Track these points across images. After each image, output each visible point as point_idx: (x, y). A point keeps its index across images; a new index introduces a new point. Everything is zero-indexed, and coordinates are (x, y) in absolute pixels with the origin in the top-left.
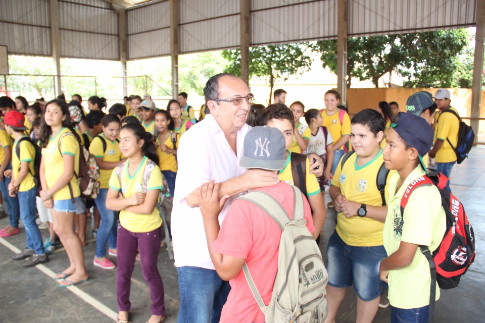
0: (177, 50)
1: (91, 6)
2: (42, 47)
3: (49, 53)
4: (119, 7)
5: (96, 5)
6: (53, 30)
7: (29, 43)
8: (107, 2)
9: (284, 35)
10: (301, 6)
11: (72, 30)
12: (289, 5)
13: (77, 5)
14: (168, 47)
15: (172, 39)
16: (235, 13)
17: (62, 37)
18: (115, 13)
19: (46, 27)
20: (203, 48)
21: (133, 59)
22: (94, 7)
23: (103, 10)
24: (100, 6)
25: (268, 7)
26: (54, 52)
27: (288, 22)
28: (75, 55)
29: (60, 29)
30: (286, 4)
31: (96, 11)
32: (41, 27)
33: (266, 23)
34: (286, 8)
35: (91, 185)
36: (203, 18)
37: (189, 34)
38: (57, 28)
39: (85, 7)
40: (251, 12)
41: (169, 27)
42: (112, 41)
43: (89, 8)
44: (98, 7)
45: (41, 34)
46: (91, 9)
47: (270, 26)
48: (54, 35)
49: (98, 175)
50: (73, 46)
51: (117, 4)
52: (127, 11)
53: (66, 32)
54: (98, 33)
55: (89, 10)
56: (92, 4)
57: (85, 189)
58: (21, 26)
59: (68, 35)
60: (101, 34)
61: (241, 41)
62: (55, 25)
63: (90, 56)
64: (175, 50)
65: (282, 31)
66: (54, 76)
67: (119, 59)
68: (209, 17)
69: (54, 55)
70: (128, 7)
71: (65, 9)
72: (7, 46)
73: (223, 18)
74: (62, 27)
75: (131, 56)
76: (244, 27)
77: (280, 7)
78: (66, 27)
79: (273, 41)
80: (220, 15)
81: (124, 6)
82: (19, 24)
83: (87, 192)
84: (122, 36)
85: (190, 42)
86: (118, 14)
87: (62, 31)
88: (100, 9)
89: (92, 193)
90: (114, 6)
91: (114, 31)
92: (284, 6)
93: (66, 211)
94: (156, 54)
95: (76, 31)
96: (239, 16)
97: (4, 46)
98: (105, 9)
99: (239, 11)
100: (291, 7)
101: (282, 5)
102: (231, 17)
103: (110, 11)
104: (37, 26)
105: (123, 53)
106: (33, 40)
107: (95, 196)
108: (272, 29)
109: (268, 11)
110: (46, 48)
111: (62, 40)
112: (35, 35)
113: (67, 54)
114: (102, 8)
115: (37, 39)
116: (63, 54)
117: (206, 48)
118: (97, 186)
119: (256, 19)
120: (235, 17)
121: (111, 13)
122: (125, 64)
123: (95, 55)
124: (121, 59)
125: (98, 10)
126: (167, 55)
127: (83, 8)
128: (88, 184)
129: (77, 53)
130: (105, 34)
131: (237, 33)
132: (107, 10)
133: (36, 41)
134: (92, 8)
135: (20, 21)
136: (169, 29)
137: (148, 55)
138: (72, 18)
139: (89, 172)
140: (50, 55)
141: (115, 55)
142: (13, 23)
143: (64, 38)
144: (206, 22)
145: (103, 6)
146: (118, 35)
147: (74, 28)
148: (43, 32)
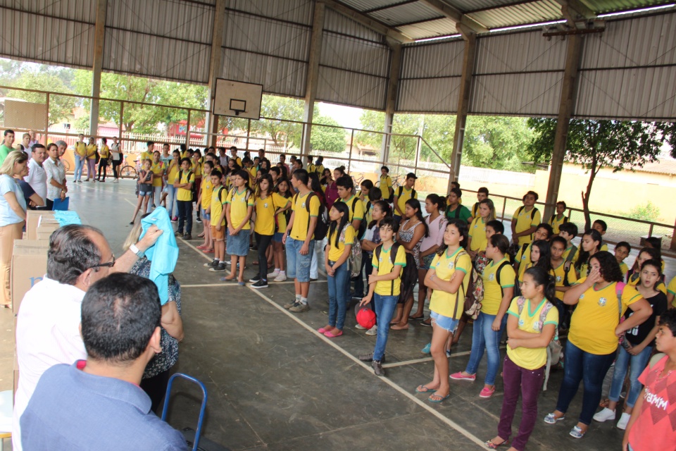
0: (465, 109)
1: (359, 38)
2: (295, 86)
3: (302, 95)
4: (395, 42)
5: (366, 38)
6: (312, 66)
7: (281, 80)
8: (380, 35)
9: (624, 109)
10: (657, 70)
11: (332, 67)
12: (638, 67)
13: (343, 37)
14: (454, 102)
15: (462, 94)
16: (555, 68)
17: (320, 75)
18: (387, 49)
19: (303, 62)
20: (503, 111)
21: (403, 111)
22: (364, 40)
23: (374, 44)
24: (370, 39)
25: (605, 66)
26: (309, 93)
27: (634, 90)
28: (331, 99)
29: (320, 65)
30: (634, 65)
31: (365, 45)
32: (298, 61)
33: (599, 88)
34: (634, 71)
35: (474, 305)
36: (509, 71)
37: (486, 89)
38: (317, 64)
39: (352, 39)
40: (579, 70)
41: (460, 76)
42: (378, 85)
43: (357, 40)
44: (368, 40)
45: (297, 71)
46: (359, 42)
47: (606, 93)
48: (311, 73)
49: (481, 298)
50: (331, 87)
51: (392, 38)
52: (404, 47)
53: (325, 68)
54: (363, 73)
55: (356, 43)
56: (362, 37)
57: (468, 309)
58: (276, 59)
59: (327, 72)
60: (367, 74)
61: (560, 110)
62: (314, 60)
63: (349, 102)
64: (463, 108)
65: (622, 101)
66: (304, 123)
67: (384, 109)
68: (518, 70)
69: (308, 97)
70: (406, 42)
71: (329, 41)
72: (262, 85)
73: (538, 74)
74: (321, 63)
75: (401, 107)
76: (568, 90)
77: (624, 68)
78: (325, 64)
79: (606, 115)
80: (534, 69)
81: (401, 41)
82: (273, 56)
83: (470, 312)
84: (393, 79)
85: (486, 100)
86: (391, 51)
87: (321, 67)
88: (370, 43)
89: (474, 314)
90: (389, 40)
91: (383, 73)
92: (631, 68)
93: (448, 329)
94: (436, 110)
95: (337, 68)
96: (561, 74)
97: (259, 85)
98: (376, 43)
99: (561, 68)
100: (640, 70)
101: (627, 65)
102: (550, 74)
103: (381, 46)
104: (294, 60)
105: (391, 103)
106: (286, 77)
107: (475, 317)
108: (608, 99)
109: (605, 72)
110: (299, 89)
111: (320, 79)
112: (289, 72)
113: (322, 97)
114: (372, 42)
115: (290, 76)
116: (317, 97)
117: (507, 112)
118: (479, 308)
119: (586, 82)
120: (555, 74)
121: (383, 48)
122: (392, 116)
123: (356, 101)
124: (388, 110)
125: (367, 44)
126: (452, 113)
127: (350, 40)
128: (472, 304)
129: (334, 97)
130: (371, 75)
131: (554, 97)
132: (378, 45)
133: (289, 79)
134: (361, 41)
135: (276, 54)
136: (459, 78)
137: (425, 109)
138: (334, 51)
139: (474, 293)
140: (303, 97)
141: (380, 104)
142: (267, 55)
143: (322, 76)
144: (512, 76)
145: (374, 40)
146: (388, 78)
147: (335, 65)
148: (299, 67)
